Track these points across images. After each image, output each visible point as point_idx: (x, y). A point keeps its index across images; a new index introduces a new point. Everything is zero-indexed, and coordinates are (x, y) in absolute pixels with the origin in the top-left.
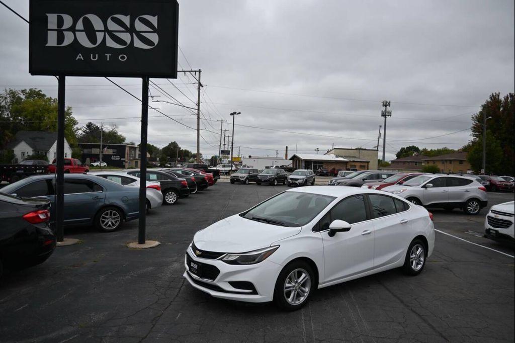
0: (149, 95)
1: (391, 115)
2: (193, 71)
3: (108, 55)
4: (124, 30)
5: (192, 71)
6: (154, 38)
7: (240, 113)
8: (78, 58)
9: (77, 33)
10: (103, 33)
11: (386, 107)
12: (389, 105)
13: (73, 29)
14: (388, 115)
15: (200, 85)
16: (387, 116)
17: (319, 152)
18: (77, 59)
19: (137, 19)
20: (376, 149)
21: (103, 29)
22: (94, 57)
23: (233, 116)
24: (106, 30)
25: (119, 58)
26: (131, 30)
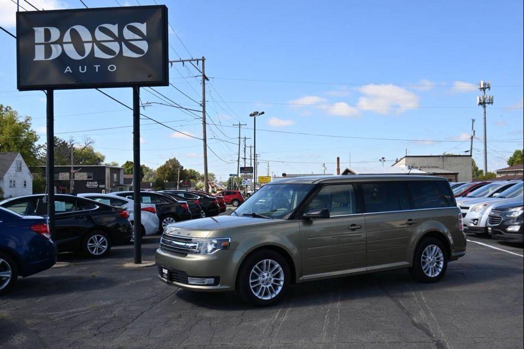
0: (140, 105)
1: (492, 103)
2: (194, 60)
3: (97, 66)
4: (112, 39)
5: (192, 60)
6: (144, 46)
7: (263, 113)
8: (66, 70)
9: (64, 45)
10: (91, 44)
11: (484, 90)
12: (489, 88)
13: (60, 42)
14: (489, 103)
15: (205, 78)
16: (486, 105)
17: (385, 162)
18: (65, 72)
19: (126, 27)
20: (469, 154)
21: (91, 40)
22: (83, 69)
23: (253, 117)
24: (94, 40)
25: (109, 68)
26: (120, 39)
